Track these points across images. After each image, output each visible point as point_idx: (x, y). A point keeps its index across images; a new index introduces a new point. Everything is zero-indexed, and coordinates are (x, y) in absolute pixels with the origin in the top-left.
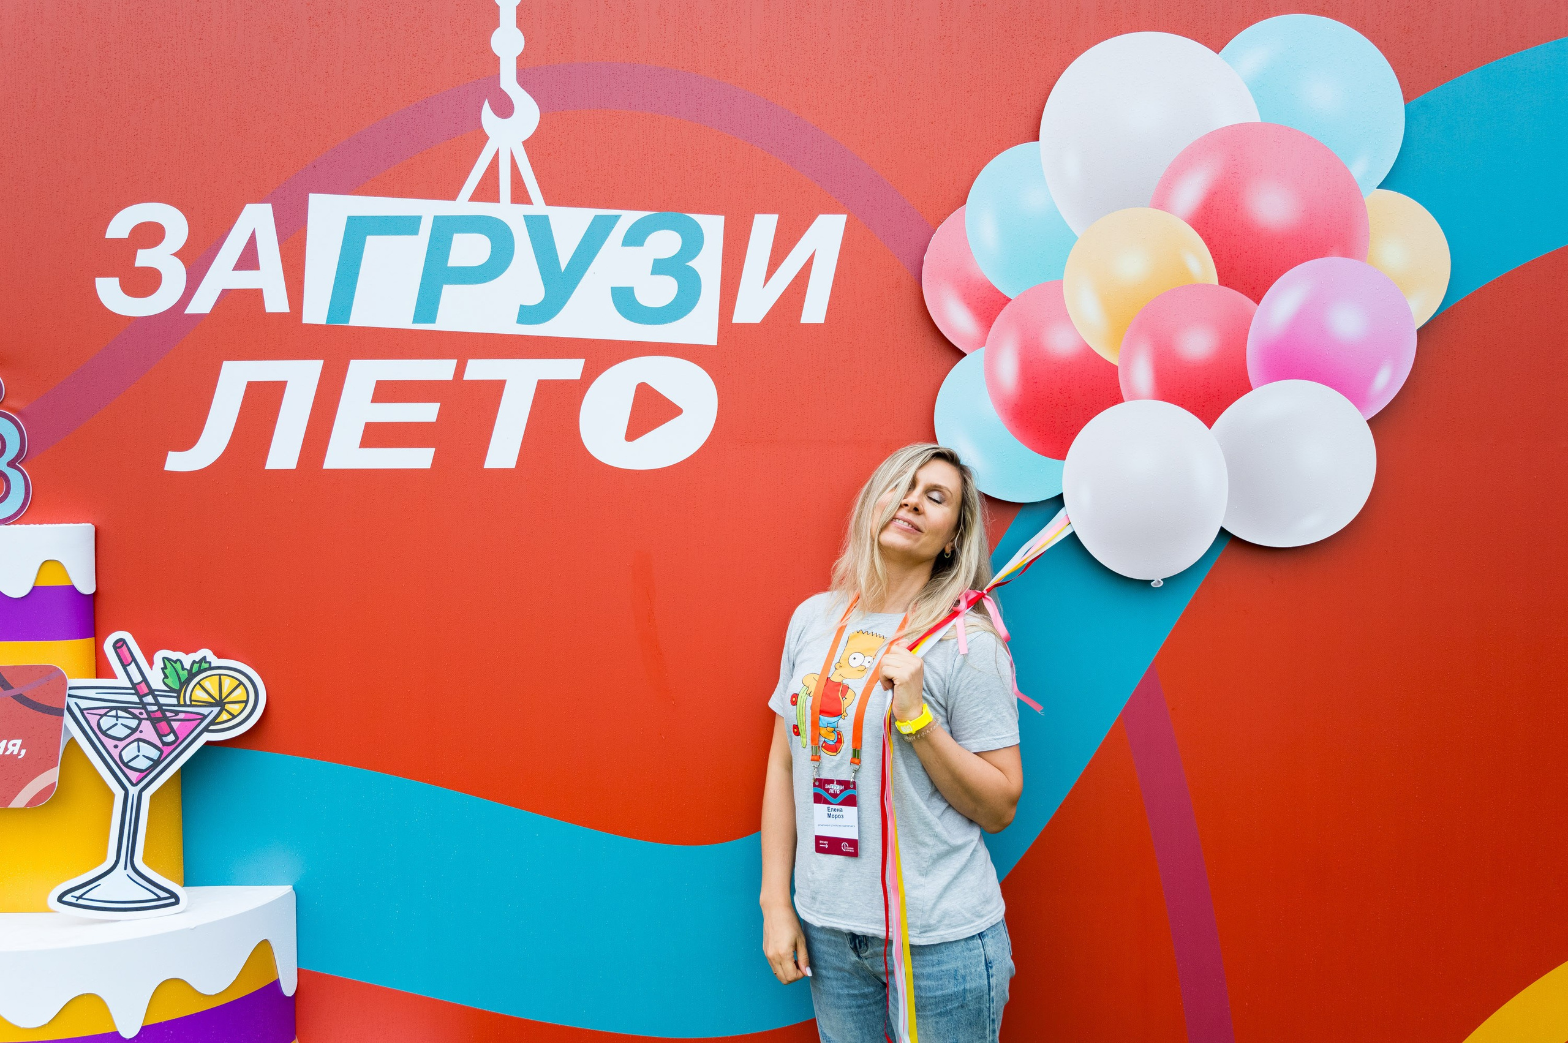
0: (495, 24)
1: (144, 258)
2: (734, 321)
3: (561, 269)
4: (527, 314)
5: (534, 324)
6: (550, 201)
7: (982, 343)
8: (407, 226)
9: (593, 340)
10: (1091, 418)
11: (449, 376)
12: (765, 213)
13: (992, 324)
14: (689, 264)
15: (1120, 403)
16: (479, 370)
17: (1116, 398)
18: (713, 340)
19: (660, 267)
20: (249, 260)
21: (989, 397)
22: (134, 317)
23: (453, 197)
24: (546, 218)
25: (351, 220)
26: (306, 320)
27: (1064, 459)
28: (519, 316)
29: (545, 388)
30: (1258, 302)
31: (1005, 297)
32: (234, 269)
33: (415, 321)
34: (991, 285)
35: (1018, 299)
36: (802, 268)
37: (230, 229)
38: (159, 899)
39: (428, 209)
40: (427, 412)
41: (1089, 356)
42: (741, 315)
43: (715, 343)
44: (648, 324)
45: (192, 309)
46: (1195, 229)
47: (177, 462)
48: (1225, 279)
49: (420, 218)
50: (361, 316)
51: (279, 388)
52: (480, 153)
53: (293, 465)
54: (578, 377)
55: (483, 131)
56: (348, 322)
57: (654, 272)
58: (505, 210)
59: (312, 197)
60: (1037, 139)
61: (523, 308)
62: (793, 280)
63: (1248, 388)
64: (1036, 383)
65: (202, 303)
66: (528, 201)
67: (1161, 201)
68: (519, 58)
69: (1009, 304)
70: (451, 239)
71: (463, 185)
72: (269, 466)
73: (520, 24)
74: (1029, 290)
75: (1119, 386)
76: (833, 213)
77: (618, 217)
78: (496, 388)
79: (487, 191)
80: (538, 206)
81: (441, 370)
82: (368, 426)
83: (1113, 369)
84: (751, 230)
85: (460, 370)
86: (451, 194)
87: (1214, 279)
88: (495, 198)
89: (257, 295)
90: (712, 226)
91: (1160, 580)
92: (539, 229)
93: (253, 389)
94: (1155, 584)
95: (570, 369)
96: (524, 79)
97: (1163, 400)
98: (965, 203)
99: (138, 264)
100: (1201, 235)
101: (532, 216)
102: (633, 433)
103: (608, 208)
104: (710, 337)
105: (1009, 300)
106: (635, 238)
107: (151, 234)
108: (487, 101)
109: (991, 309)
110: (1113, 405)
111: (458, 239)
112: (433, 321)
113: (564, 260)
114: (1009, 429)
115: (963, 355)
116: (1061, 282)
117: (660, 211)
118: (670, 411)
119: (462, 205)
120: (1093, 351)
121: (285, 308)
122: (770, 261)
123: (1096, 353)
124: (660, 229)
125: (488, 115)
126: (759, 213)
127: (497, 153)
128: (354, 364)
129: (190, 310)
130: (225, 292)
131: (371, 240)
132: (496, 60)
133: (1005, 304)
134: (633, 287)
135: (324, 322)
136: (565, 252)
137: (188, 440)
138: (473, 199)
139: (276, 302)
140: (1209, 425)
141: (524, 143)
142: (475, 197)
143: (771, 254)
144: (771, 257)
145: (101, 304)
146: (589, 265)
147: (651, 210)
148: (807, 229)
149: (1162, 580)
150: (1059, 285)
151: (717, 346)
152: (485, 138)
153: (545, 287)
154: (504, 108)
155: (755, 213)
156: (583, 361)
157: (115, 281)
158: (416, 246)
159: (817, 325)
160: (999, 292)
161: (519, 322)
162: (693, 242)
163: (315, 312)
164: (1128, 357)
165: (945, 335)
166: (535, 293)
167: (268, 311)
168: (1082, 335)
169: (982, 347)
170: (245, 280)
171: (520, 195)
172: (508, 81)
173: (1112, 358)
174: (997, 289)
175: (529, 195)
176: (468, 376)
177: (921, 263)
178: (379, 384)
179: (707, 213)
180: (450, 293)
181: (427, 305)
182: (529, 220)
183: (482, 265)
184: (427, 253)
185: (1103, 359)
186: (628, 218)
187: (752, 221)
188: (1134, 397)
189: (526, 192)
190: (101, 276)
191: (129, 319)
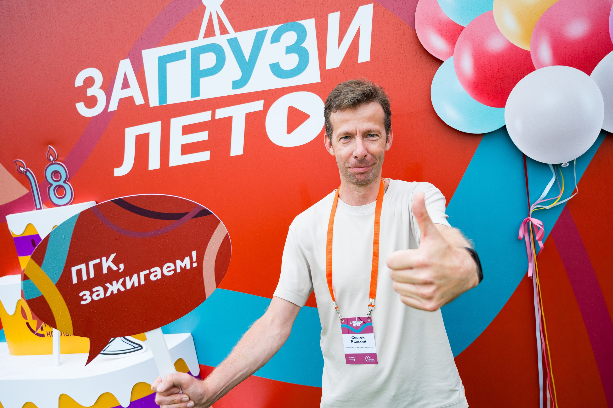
1: (90, 92)
2: (327, 69)
3: (246, 61)
4: (236, 84)
5: (240, 88)
6: (237, 30)
7: (452, 54)
8: (181, 56)
9: (266, 91)
10: (518, 82)
11: (210, 119)
12: (333, 12)
13: (455, 43)
14: (302, 46)
15: (533, 71)
16: (220, 113)
17: (532, 69)
19: (289, 50)
20: (126, 85)
21: (459, 82)
22: (92, 117)
23: (197, 38)
24: (236, 39)
25: (160, 58)
26: (151, 105)
27: (504, 107)
28: (233, 86)
29: (249, 116)
31: (461, 26)
32: (122, 89)
33: (192, 97)
34: (453, 22)
35: (468, 26)
36: (355, 36)
37: (116, 73)
38: (135, 348)
39: (188, 46)
40: (203, 136)
41: (512, 48)
42: (330, 65)
43: (320, 81)
44: (288, 78)
45: (110, 110)
47: (118, 172)
49: (184, 52)
50: (171, 100)
51: (147, 136)
52: (204, 15)
53: (158, 167)
54: (262, 109)
55: (203, 5)
56: (166, 103)
57: (287, 53)
58: (219, 39)
59: (143, 52)
61: (234, 82)
62: (352, 42)
64: (484, 69)
65: (113, 107)
66: (227, 33)
69: (464, 30)
70: (199, 58)
71: (199, 32)
72: (150, 169)
74: (474, 20)
75: (532, 62)
76: (367, 4)
77: (266, 31)
78: (229, 120)
79: (210, 33)
80: (232, 34)
81: (205, 116)
82: (183, 146)
83: (527, 54)
84: (328, 22)
85: (213, 115)
86: (195, 37)
88: (213, 35)
89: (131, 99)
90: (310, 24)
91: (567, 163)
92: (234, 44)
93: (138, 138)
94: (564, 165)
95: (258, 106)
97: (559, 65)
99: (88, 95)
101: (230, 39)
102: (290, 130)
103: (261, 27)
104: (318, 79)
105: (464, 28)
106: (276, 39)
107: (90, 82)
109: (454, 35)
110: (529, 73)
111: (203, 57)
112: (198, 95)
113: (247, 55)
114: (472, 96)
115: (443, 62)
116: (492, 11)
117: (285, 23)
118: (305, 117)
119: (201, 41)
120: (515, 46)
121: (143, 102)
122: (339, 35)
123: (516, 47)
124: (286, 32)
126: (330, 13)
127: (211, 14)
128: (172, 120)
130: (120, 100)
131: (168, 65)
133: (462, 30)
134: (278, 63)
135: (158, 105)
136: (247, 54)
137: (120, 164)
138: (205, 37)
139: (139, 100)
140: (589, 74)
141: (221, 6)
142: (206, 35)
143: (339, 32)
144: (339, 33)
145: (80, 114)
146: (258, 56)
147: (281, 23)
148: (355, 16)
149: (568, 162)
150: (490, 14)
151: (321, 82)
152: (205, 8)
153: (241, 70)
155: (328, 13)
156: (263, 101)
157: (82, 103)
158: (186, 63)
159: (367, 62)
160: (457, 25)
161: (234, 88)
162: (302, 34)
163: (154, 102)
164: (535, 45)
165: (431, 54)
166: (238, 75)
167: (136, 104)
168: (507, 38)
169: (452, 56)
170: (126, 93)
171: (224, 31)
173: (526, 47)
174: (456, 24)
175: (227, 30)
176: (217, 117)
177: (414, 18)
178: (184, 127)
179: (306, 19)
180: (204, 82)
181: (195, 88)
182: (229, 41)
183: (213, 67)
184: (191, 66)
185: (521, 49)
186: (271, 30)
187: (327, 18)
188: (541, 66)
189: (226, 28)
190: (78, 102)
191: (90, 118)
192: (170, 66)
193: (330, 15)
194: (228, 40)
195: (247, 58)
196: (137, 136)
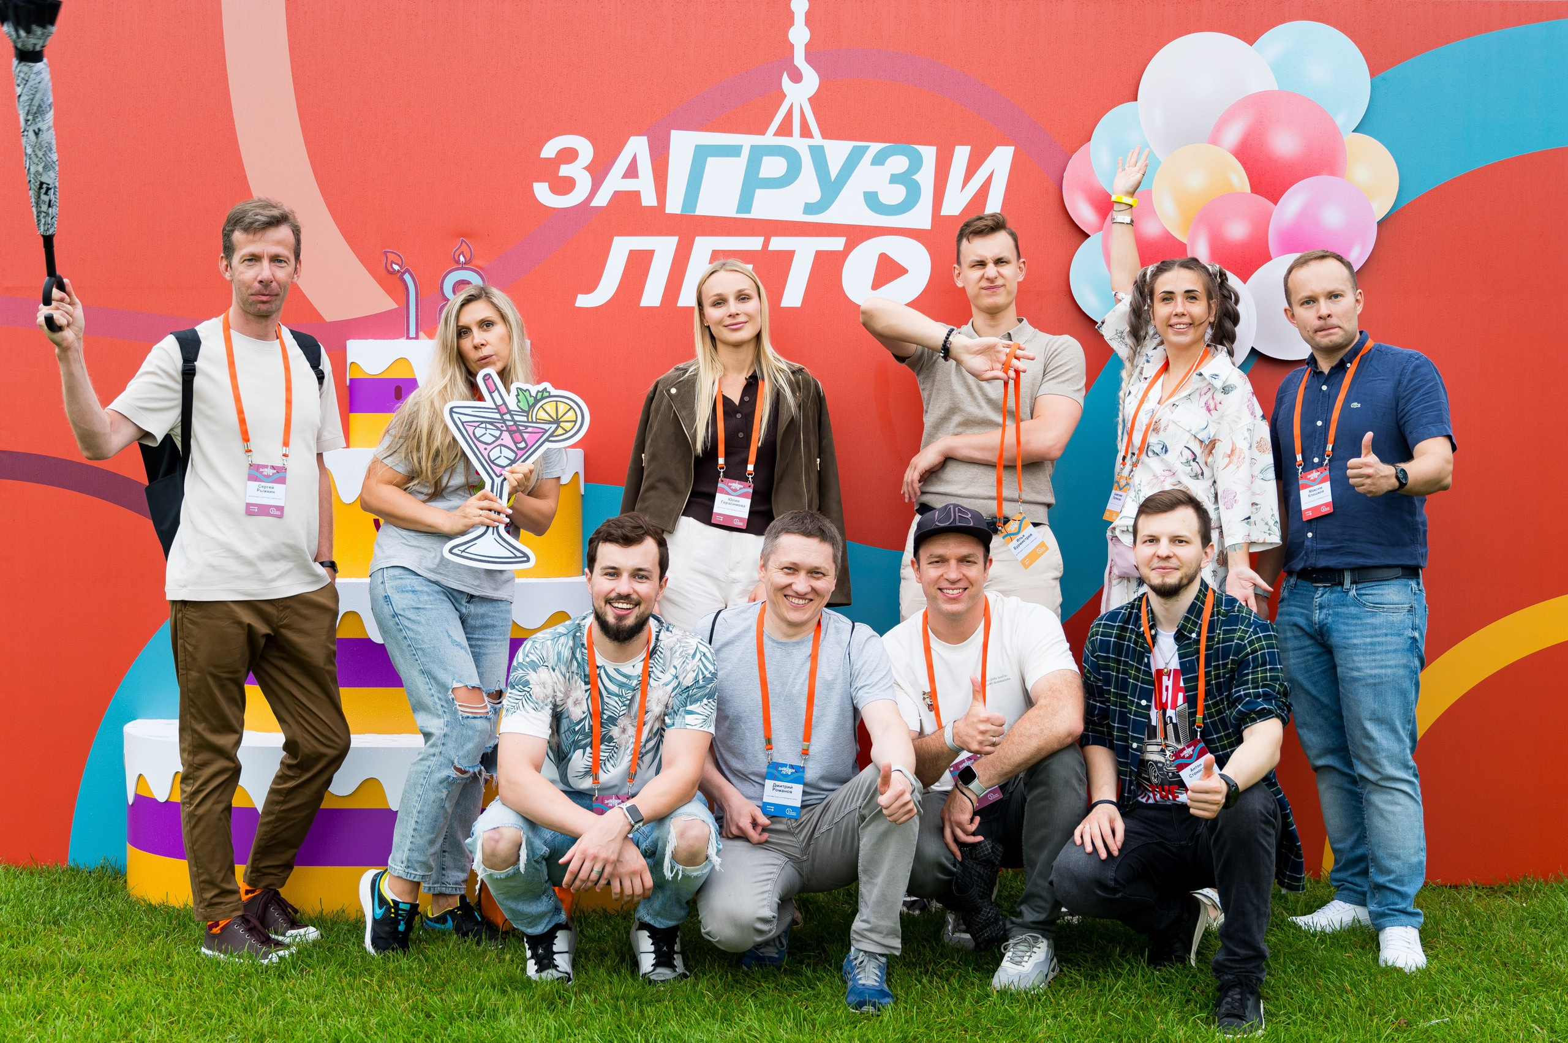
0: (792, 23)
1: (565, 170)
2: (942, 213)
3: (831, 180)
4: (809, 208)
5: (814, 215)
6: (825, 136)
7: (1100, 229)
8: (734, 151)
9: (851, 225)
11: (760, 248)
12: (962, 145)
14: (913, 177)
16: (778, 243)
18: (928, 226)
19: (895, 179)
20: (632, 172)
22: (558, 208)
23: (763, 134)
24: (822, 147)
25: (698, 147)
26: (668, 211)
28: (804, 209)
29: (820, 255)
30: (1276, 203)
32: (623, 177)
33: (738, 212)
36: (986, 180)
37: (620, 152)
39: (746, 141)
41: (1169, 238)
42: (945, 211)
43: (929, 228)
44: (887, 215)
45: (594, 203)
46: (1237, 158)
47: (584, 301)
48: (1255, 189)
49: (740, 147)
50: (703, 209)
51: (649, 254)
52: (781, 105)
53: (658, 304)
54: (842, 249)
55: (783, 92)
56: (694, 212)
57: (892, 182)
58: (795, 141)
59: (673, 132)
60: (1136, 99)
61: (807, 204)
62: (980, 188)
63: (1271, 259)
65: (602, 199)
66: (812, 137)
67: (1214, 140)
68: (806, 45)
70: (761, 160)
71: (769, 126)
72: (642, 305)
73: (806, 25)
76: (1006, 146)
77: (868, 147)
78: (789, 255)
79: (785, 130)
80: (818, 139)
81: (754, 243)
83: (1183, 247)
84: (953, 156)
85: (766, 243)
86: (762, 131)
87: (1248, 189)
88: (789, 133)
89: (637, 194)
90: (929, 153)
92: (818, 154)
93: (633, 255)
95: (837, 244)
96: (809, 59)
98: (1089, 139)
99: (560, 174)
100: (1240, 161)
101: (813, 146)
102: (877, 284)
103: (862, 141)
104: (926, 224)
106: (879, 160)
107: (569, 155)
108: (785, 73)
111: (766, 160)
112: (749, 212)
113: (834, 172)
115: (1088, 236)
116: (1152, 190)
117: (894, 142)
118: (902, 271)
119: (769, 139)
120: (1171, 234)
121: (655, 204)
122: (965, 175)
123: (1173, 236)
124: (895, 155)
125: (786, 80)
126: (958, 145)
127: (792, 106)
128: (698, 239)
129: (593, 204)
130: (616, 193)
131: (710, 160)
132: (792, 46)
134: (877, 192)
135: (679, 212)
137: (590, 287)
138: (775, 134)
139: (649, 199)
140: (1245, 283)
141: (809, 99)
142: (777, 133)
143: (966, 171)
144: (966, 173)
145: (536, 200)
146: (849, 177)
147: (890, 143)
148: (989, 156)
150: (1149, 192)
151: (931, 230)
152: (783, 96)
153: (821, 192)
154: (796, 77)
155: (956, 145)
156: (844, 239)
157: (546, 184)
158: (739, 165)
161: (805, 212)
162: (916, 163)
164: (1193, 238)
165: (1076, 223)
166: (815, 195)
167: (644, 204)
168: (1165, 224)
169: (1099, 232)
170: (629, 185)
171: (806, 132)
172: (799, 59)
173: (1184, 240)
175: (812, 132)
176: (771, 247)
177: (1062, 178)
178: (714, 252)
179: (925, 145)
180: (760, 194)
181: (746, 201)
183: (781, 177)
184: (746, 168)
185: (1177, 238)
186: (875, 147)
187: (953, 150)
189: (810, 130)
190: (537, 181)
191: (554, 209)
192: (711, 161)
193: (957, 148)
194: (810, 147)
195: (833, 176)
196: (631, 252)
